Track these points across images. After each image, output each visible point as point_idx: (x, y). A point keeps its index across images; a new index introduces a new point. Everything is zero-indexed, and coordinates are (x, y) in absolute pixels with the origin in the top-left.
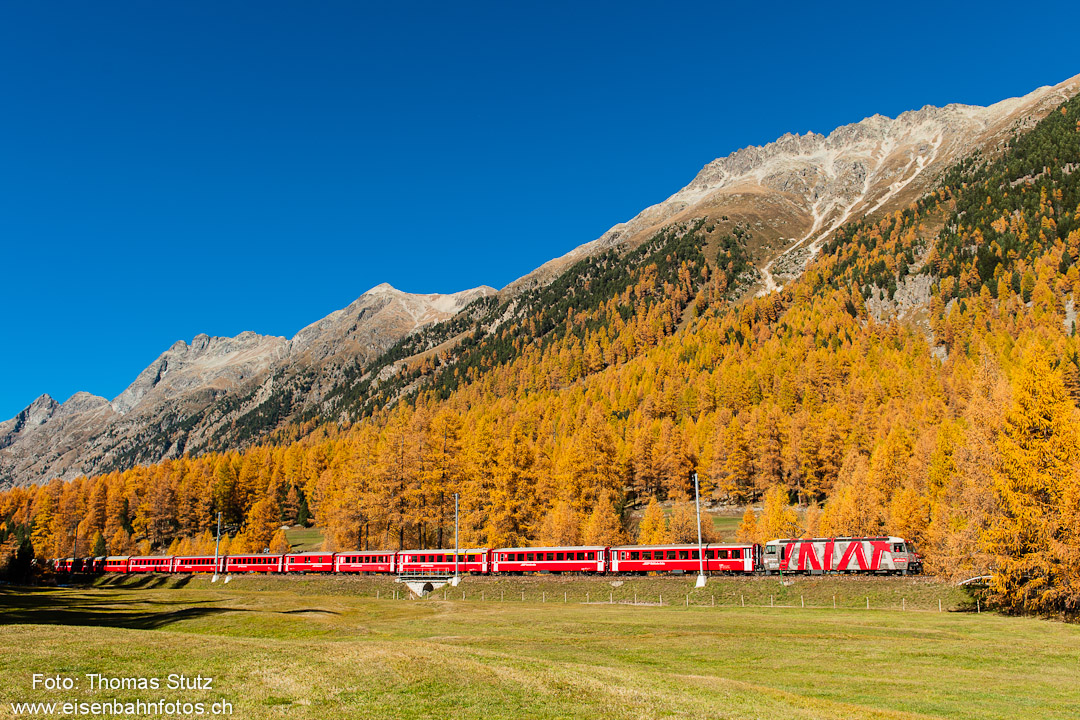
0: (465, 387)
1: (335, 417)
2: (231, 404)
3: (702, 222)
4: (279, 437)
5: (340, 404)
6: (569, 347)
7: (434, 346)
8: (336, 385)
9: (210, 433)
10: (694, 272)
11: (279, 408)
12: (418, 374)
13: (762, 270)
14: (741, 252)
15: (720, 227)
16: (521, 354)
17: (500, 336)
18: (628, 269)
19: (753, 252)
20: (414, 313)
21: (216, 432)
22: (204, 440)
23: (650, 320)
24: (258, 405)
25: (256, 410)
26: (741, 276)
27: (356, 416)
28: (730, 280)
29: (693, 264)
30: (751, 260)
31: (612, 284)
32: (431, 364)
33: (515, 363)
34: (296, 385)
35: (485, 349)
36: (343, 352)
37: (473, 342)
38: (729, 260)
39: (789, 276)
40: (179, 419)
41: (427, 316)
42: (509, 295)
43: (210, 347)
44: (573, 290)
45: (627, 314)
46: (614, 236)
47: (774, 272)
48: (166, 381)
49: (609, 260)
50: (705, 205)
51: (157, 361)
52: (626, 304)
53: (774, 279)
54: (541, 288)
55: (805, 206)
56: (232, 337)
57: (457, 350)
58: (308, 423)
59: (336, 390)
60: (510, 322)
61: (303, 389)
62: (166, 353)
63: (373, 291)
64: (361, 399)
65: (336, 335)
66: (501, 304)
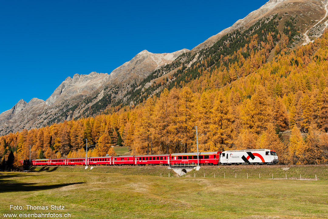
0: (180, 89)
1: (128, 104)
2: (88, 100)
3: (276, 16)
4: (107, 112)
5: (130, 98)
6: (222, 71)
7: (166, 74)
8: (128, 91)
9: (82, 112)
10: (274, 37)
11: (106, 101)
12: (160, 85)
13: (304, 34)
14: (294, 27)
15: (284, 17)
16: (201, 75)
17: (193, 68)
18: (245, 37)
19: (299, 27)
20: (157, 61)
21: (84, 111)
22: (79, 114)
23: (256, 58)
24: (99, 100)
25: (98, 102)
26: (295, 37)
27: (137, 103)
28: (290, 39)
29: (273, 34)
30: (299, 30)
31: (238, 44)
32: (165, 81)
33: (200, 78)
34: (113, 92)
35: (187, 73)
36: (130, 78)
37: (182, 71)
38: (290, 30)
39: (316, 36)
40: (70, 107)
41: (162, 62)
42: (195, 52)
43: (80, 79)
44: (222, 47)
45: (246, 56)
46: (238, 24)
47: (309, 35)
48: (65, 93)
49: (237, 34)
50: (277, 8)
51: (61, 85)
52: (245, 51)
53: (309, 38)
54: (208, 48)
55: (321, 6)
56: (88, 74)
57: (175, 75)
58: (118, 106)
59: (128, 93)
60: (196, 62)
61: (115, 93)
62: (64, 82)
63: (140, 53)
64: (138, 96)
65: (127, 71)
66: (192, 55)
